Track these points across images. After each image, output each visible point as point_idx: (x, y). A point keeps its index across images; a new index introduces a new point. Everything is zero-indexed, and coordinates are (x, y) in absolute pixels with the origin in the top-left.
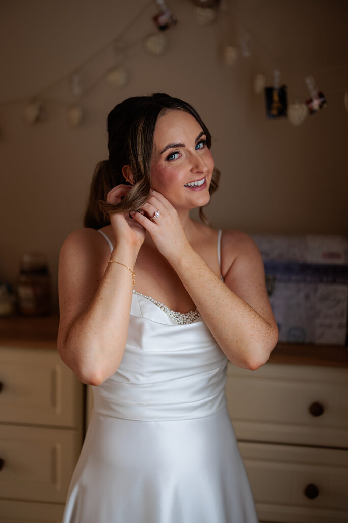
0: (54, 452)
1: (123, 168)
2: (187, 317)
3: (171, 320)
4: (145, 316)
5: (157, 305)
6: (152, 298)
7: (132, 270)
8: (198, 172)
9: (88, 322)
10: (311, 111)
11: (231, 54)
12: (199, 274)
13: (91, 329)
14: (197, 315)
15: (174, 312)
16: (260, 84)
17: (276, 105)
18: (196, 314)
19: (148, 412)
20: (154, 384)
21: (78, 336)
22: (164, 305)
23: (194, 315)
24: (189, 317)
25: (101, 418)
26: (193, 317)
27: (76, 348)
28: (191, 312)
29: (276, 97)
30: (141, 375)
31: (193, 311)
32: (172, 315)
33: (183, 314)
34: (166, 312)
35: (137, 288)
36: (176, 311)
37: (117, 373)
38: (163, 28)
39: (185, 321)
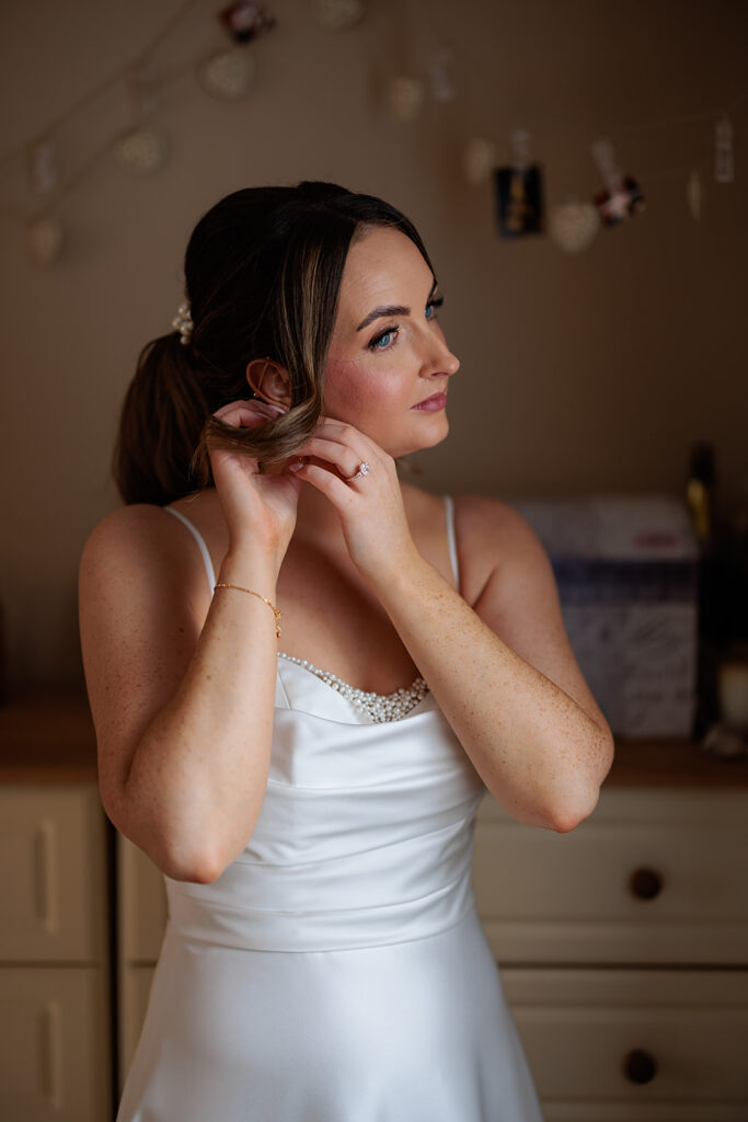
0: (44, 1022)
1: (250, 365)
2: (393, 704)
3: (355, 712)
4: (299, 704)
5: (321, 678)
6: (309, 663)
7: (274, 605)
8: (435, 375)
9: (180, 734)
10: (608, 221)
11: (407, 96)
12: (440, 610)
13: (189, 750)
14: (416, 698)
15: (362, 694)
16: (481, 162)
17: (517, 208)
18: (414, 695)
19: (306, 932)
20: (319, 865)
21: (159, 770)
22: (337, 677)
23: (409, 698)
24: (399, 704)
25: (193, 949)
26: (407, 704)
27: (155, 799)
28: (401, 691)
29: (517, 190)
30: (291, 845)
31: (406, 689)
32: (359, 701)
33: (384, 698)
34: (344, 694)
35: (285, 645)
36: (367, 690)
37: (248, 851)
38: (244, 37)
39: (390, 714)
